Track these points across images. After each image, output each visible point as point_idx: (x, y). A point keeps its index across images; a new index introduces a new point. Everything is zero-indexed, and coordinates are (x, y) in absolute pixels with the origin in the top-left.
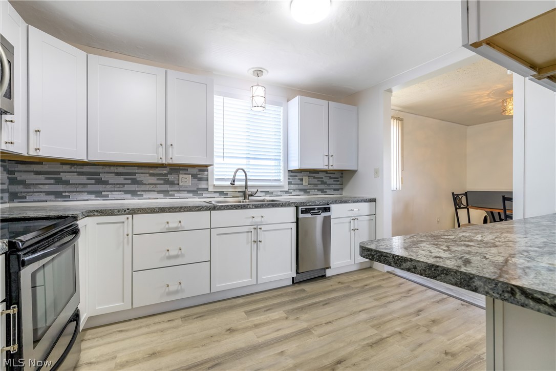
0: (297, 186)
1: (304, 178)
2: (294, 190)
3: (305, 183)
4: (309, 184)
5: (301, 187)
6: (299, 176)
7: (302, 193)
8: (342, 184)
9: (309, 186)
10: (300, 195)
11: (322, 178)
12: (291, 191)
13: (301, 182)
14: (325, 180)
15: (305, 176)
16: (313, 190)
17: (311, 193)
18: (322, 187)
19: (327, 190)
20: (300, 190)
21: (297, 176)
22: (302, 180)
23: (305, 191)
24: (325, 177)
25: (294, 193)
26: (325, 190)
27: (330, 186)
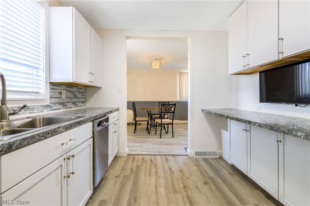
0: (57, 99)
1: (63, 91)
2: (55, 104)
3: (63, 97)
4: (66, 98)
5: (60, 101)
6: (59, 89)
7: (61, 106)
8: (85, 98)
9: (67, 99)
10: (59, 109)
11: (74, 92)
12: (52, 105)
13: (60, 96)
14: (77, 94)
15: (63, 90)
16: (69, 104)
17: (68, 106)
18: (74, 100)
19: (78, 103)
20: (60, 104)
21: (57, 89)
22: (61, 93)
23: (63, 104)
24: (77, 91)
25: (55, 107)
26: (77, 103)
27: (79, 100)
